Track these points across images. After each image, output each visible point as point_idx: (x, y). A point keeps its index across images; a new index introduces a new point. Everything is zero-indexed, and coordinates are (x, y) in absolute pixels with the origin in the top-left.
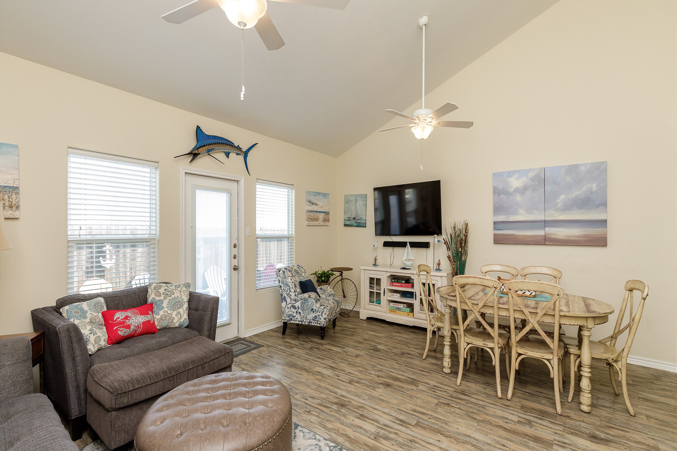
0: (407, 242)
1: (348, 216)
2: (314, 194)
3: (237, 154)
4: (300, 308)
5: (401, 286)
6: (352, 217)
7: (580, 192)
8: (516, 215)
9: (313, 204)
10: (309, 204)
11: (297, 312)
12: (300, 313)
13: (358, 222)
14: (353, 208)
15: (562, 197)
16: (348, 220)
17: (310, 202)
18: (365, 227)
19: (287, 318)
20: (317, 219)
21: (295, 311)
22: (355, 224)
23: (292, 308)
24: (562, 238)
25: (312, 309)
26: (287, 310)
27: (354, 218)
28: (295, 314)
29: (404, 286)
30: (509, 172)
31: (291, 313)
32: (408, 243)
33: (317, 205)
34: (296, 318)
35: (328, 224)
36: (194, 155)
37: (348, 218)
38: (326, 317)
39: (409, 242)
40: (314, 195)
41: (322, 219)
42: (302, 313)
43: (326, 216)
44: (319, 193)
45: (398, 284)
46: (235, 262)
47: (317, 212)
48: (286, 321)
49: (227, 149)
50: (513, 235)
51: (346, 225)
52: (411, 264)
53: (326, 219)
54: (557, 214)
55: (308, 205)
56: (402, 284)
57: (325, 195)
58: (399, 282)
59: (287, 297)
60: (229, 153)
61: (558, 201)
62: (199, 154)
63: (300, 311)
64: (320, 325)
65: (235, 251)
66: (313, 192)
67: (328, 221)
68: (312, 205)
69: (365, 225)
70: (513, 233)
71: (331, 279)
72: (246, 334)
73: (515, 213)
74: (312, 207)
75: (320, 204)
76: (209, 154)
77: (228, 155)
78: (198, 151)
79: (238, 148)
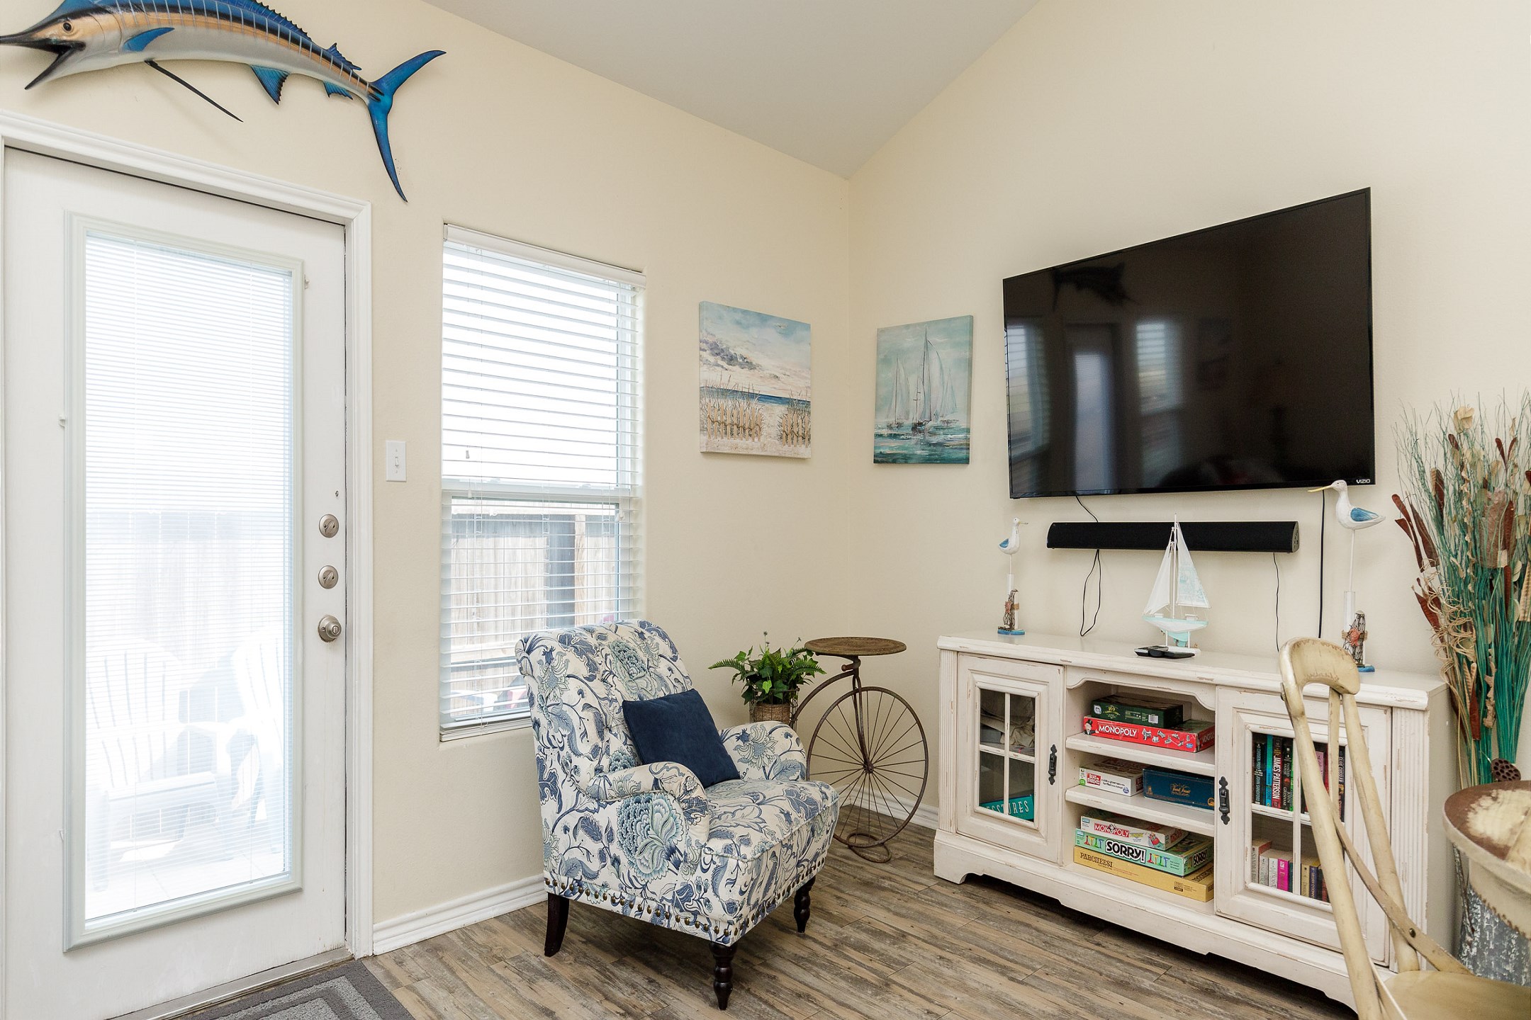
0: (1172, 524)
1: (892, 420)
2: (738, 316)
3: (331, 91)
4: (617, 837)
5: (1138, 740)
6: (909, 422)
9: (731, 360)
10: (712, 359)
11: (602, 857)
12: (616, 861)
13: (934, 440)
14: (913, 380)
16: (891, 436)
17: (717, 350)
18: (966, 461)
19: (564, 879)
20: (751, 429)
21: (595, 847)
22: (919, 452)
23: (581, 832)
25: (672, 851)
26: (563, 840)
27: (917, 427)
28: (594, 865)
29: (1155, 739)
31: (577, 854)
32: (1177, 530)
33: (750, 365)
34: (599, 881)
35: (802, 450)
36: (51, 50)
37: (890, 427)
38: (736, 897)
39: (1183, 525)
40: (738, 323)
41: (775, 431)
42: (624, 860)
43: (793, 418)
44: (763, 319)
45: (1122, 731)
46: (327, 604)
47: (751, 396)
48: (558, 891)
51: (882, 459)
52: (1194, 633)
53: (795, 430)
55: (707, 362)
56: (1146, 732)
57: (790, 328)
58: (1130, 721)
59: (561, 776)
60: (282, 78)
62: (81, 47)
63: (615, 849)
64: (705, 936)
65: (327, 553)
66: (735, 310)
67: (806, 437)
68: (726, 366)
69: (962, 454)
71: (803, 691)
72: (377, 936)
74: (726, 375)
75: (767, 363)
76: (152, 63)
77: (274, 85)
78: (68, 28)
79: (333, 57)
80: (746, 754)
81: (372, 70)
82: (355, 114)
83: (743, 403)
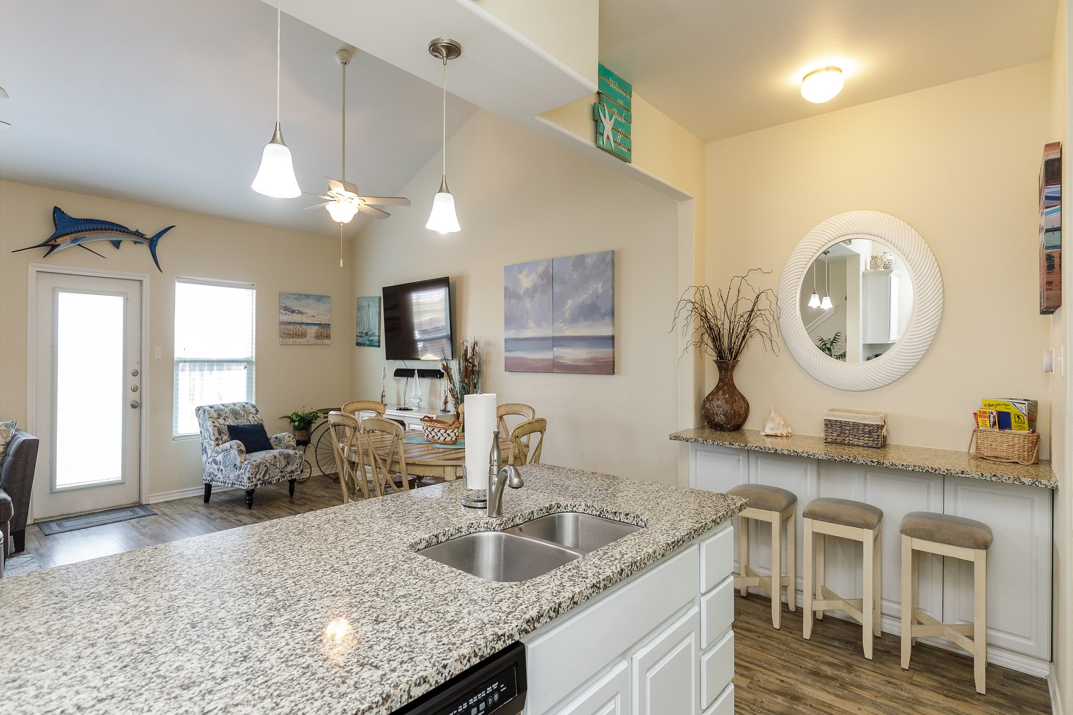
1: (360, 330)
2: (296, 296)
3: (136, 243)
4: (222, 463)
6: (364, 332)
7: (586, 296)
8: (526, 328)
9: (293, 312)
10: (284, 312)
11: (218, 470)
12: (222, 470)
14: (365, 317)
15: (570, 302)
17: (286, 309)
19: (208, 478)
20: (303, 335)
21: (216, 467)
23: (213, 463)
24: (569, 362)
25: (235, 465)
26: (208, 466)
28: (216, 473)
30: (519, 265)
31: (212, 470)
32: (416, 371)
33: (302, 313)
34: (217, 477)
35: (326, 341)
36: (50, 245)
38: (250, 476)
40: (296, 299)
41: (313, 335)
42: (224, 470)
43: (321, 330)
44: (308, 296)
46: (134, 397)
47: (303, 323)
48: (207, 482)
49: (116, 236)
50: (523, 358)
53: (323, 334)
54: (564, 328)
55: (282, 313)
57: (320, 298)
59: (208, 447)
60: (120, 242)
61: (566, 307)
62: (59, 245)
63: (221, 467)
64: (243, 488)
65: (135, 381)
66: (294, 294)
67: (328, 337)
68: (290, 314)
70: (524, 356)
72: (150, 499)
73: (525, 327)
74: (290, 317)
75: (310, 312)
76: (79, 245)
77: (117, 244)
78: (55, 241)
79: (137, 234)
80: (277, 443)
81: (149, 234)
82: (144, 249)
83: (299, 327)
